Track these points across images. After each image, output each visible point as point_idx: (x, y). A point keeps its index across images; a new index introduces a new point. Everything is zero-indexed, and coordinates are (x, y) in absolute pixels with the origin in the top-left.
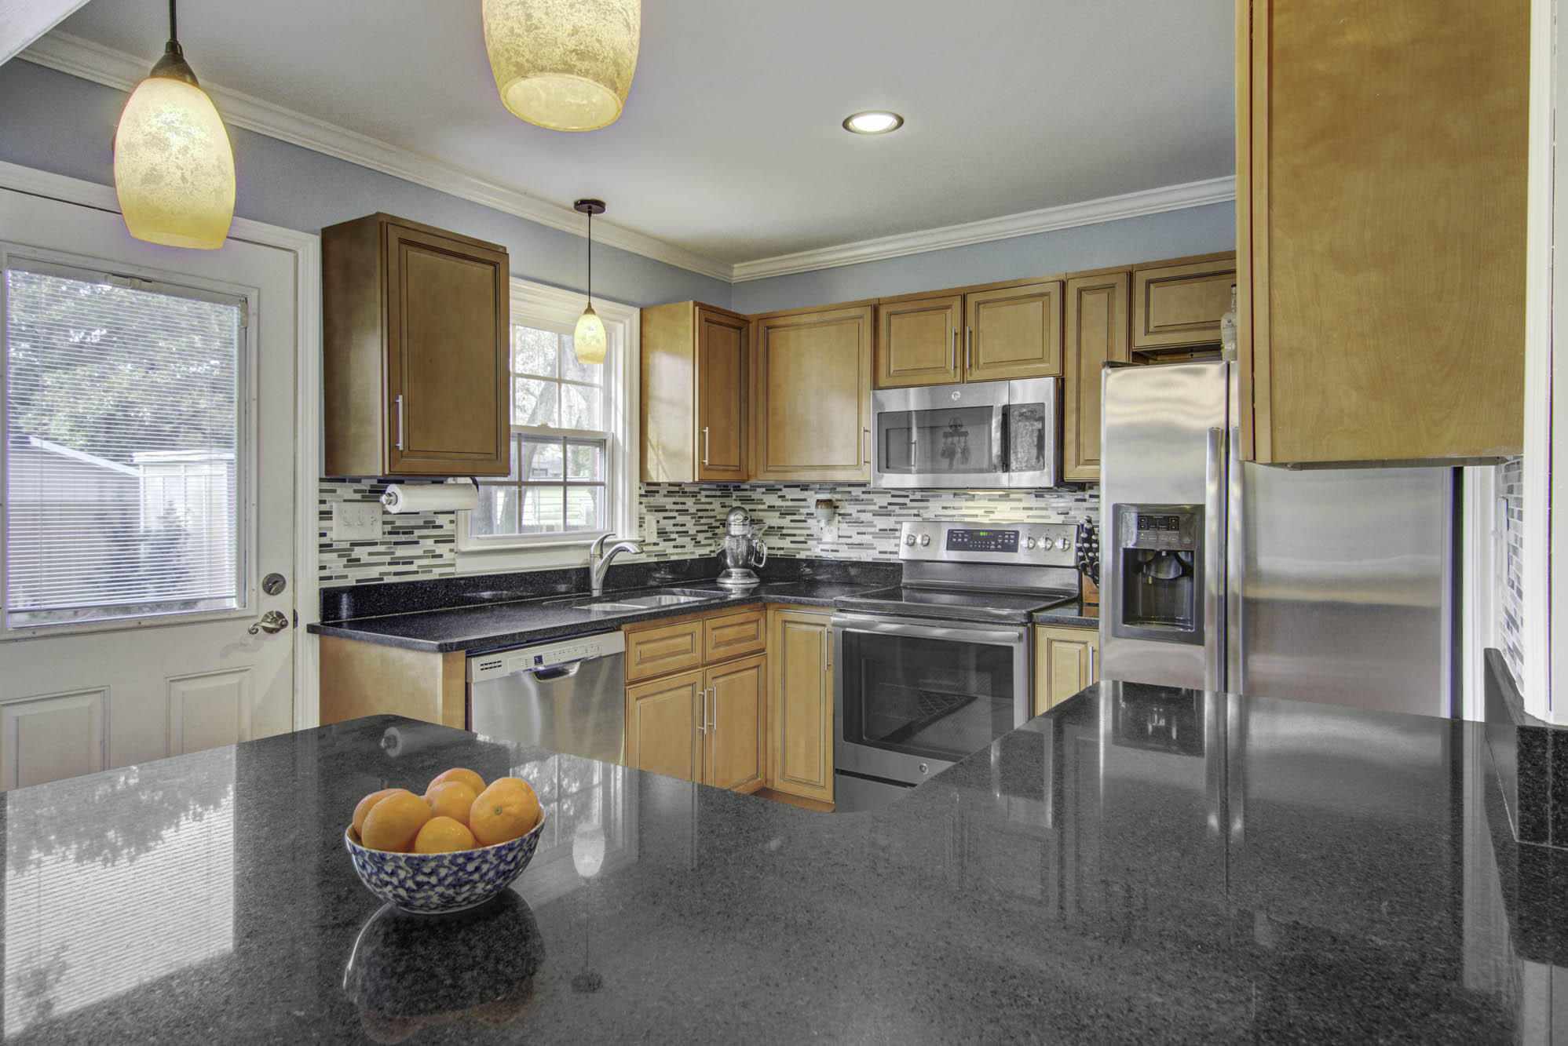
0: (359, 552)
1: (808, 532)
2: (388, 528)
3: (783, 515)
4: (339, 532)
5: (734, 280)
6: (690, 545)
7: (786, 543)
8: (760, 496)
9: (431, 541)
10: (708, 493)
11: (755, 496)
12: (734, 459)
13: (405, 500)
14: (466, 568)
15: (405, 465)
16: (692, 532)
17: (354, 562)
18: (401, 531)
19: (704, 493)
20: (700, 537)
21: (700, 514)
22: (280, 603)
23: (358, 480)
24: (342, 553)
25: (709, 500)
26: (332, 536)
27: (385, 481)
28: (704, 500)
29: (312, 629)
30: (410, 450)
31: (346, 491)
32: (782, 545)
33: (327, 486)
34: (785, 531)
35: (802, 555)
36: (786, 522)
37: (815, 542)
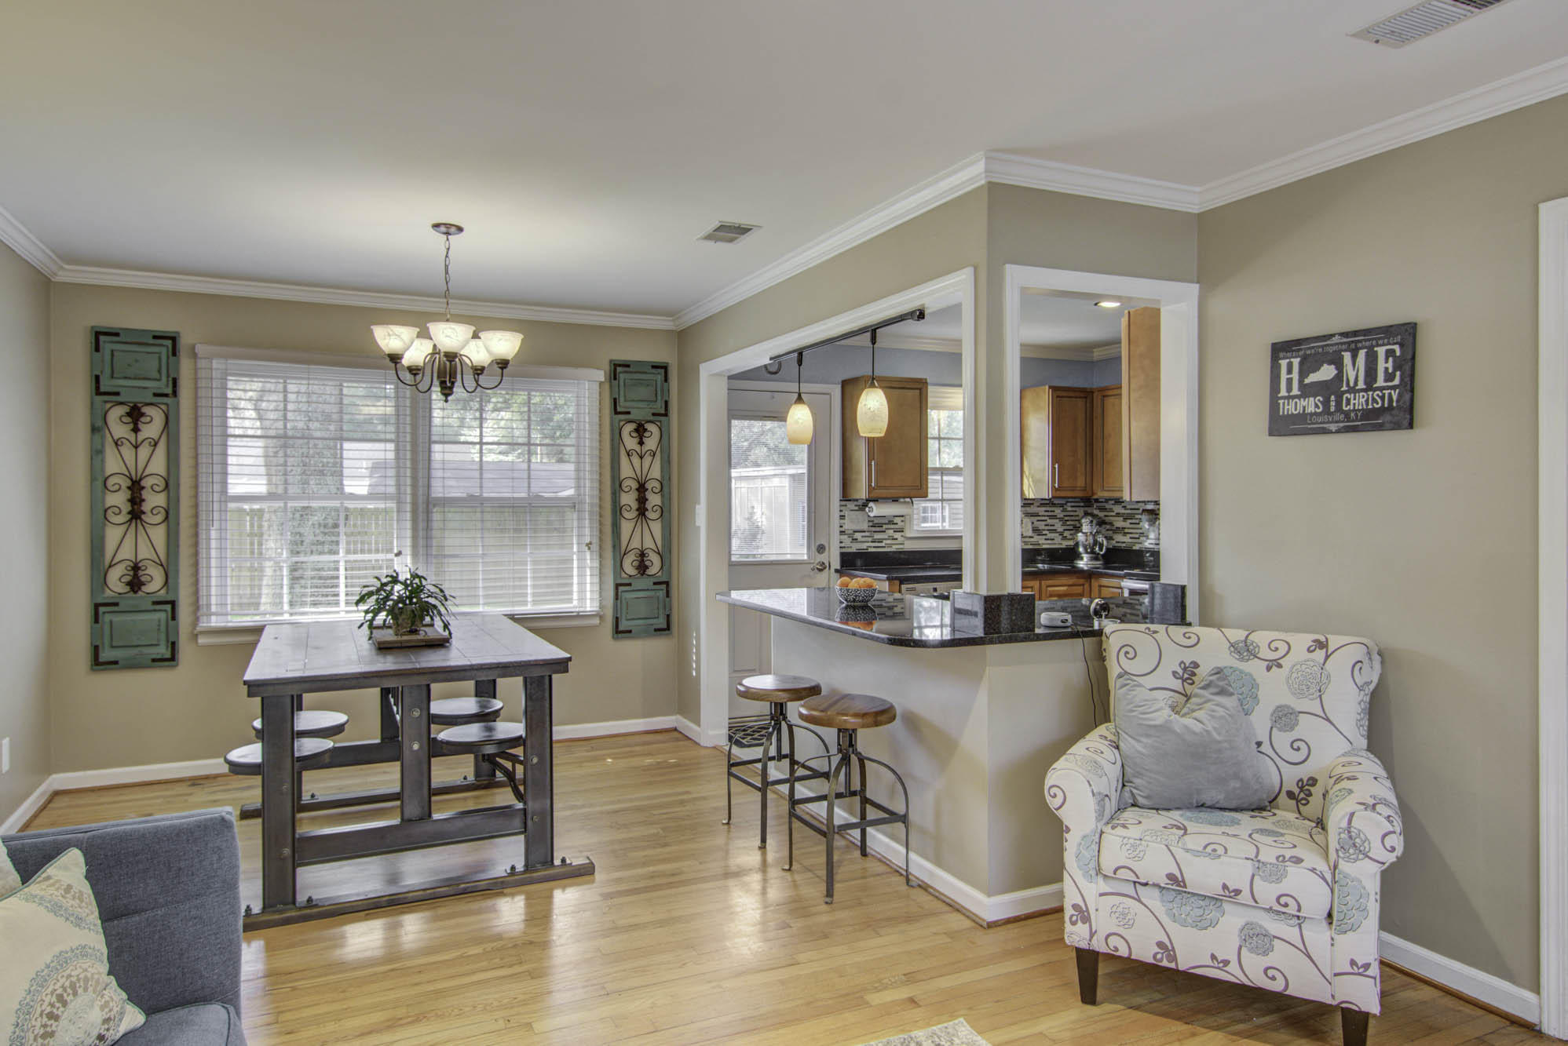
0: (858, 536)
1: (1141, 531)
2: (871, 524)
3: (1125, 520)
4: (848, 526)
5: (1095, 359)
6: (1058, 539)
7: (1127, 539)
8: (1111, 506)
9: (892, 531)
10: (1073, 504)
11: (1107, 506)
12: (1081, 482)
13: (876, 510)
14: (909, 546)
15: (875, 494)
16: (1060, 529)
17: (855, 540)
18: (877, 525)
19: (1069, 504)
20: (1066, 534)
21: (1066, 518)
22: (823, 558)
23: (857, 500)
24: (850, 536)
25: (1074, 509)
26: (846, 527)
27: (868, 501)
28: (1069, 509)
29: (837, 571)
30: (878, 487)
31: (852, 506)
32: (1122, 540)
33: (844, 503)
34: (1126, 531)
35: (1136, 547)
36: (1127, 524)
37: (1144, 538)
